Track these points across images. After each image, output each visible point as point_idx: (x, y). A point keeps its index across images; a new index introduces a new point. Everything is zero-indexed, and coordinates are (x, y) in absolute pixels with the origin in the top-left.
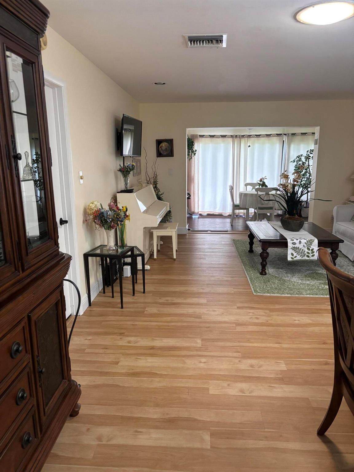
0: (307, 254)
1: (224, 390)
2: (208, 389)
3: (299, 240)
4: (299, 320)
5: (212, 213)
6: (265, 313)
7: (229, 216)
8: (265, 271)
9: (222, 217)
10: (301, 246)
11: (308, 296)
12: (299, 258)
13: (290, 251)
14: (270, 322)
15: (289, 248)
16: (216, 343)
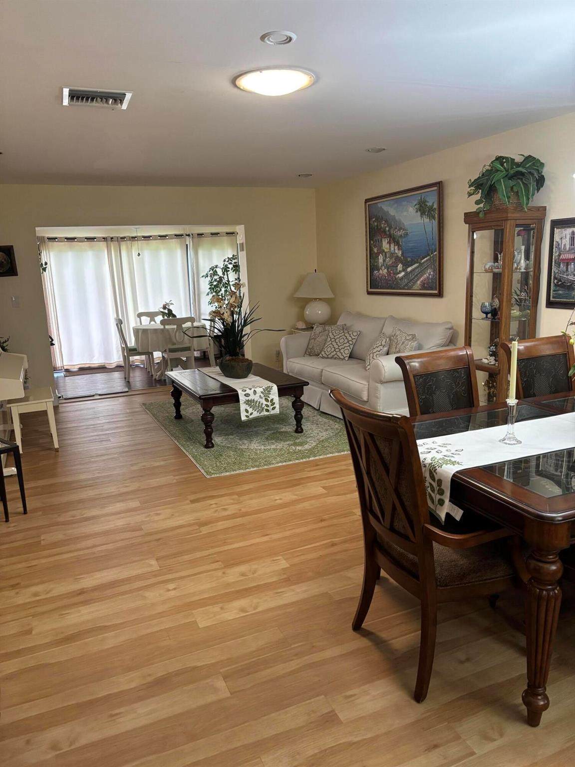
0: (266, 408)
1: (218, 617)
2: (195, 622)
3: (253, 390)
4: (280, 499)
5: (87, 366)
6: (233, 499)
7: (119, 368)
8: (211, 441)
9: (106, 370)
10: (256, 398)
11: (280, 464)
12: (256, 414)
13: (243, 407)
14: (243, 510)
15: (241, 402)
16: (179, 558)
